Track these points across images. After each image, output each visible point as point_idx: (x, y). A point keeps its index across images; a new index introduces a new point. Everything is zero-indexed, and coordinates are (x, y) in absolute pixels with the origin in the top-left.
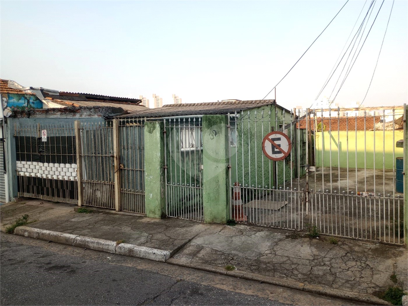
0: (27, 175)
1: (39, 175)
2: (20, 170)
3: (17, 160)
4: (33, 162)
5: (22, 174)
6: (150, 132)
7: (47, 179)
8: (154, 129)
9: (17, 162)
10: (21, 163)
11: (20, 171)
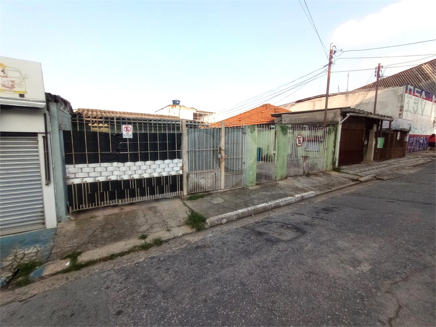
0: (90, 180)
1: (113, 178)
2: (73, 176)
3: (66, 164)
4: (101, 164)
5: (77, 181)
6: (252, 132)
7: (133, 180)
8: (254, 131)
9: (67, 166)
10: (75, 167)
11: (73, 178)
